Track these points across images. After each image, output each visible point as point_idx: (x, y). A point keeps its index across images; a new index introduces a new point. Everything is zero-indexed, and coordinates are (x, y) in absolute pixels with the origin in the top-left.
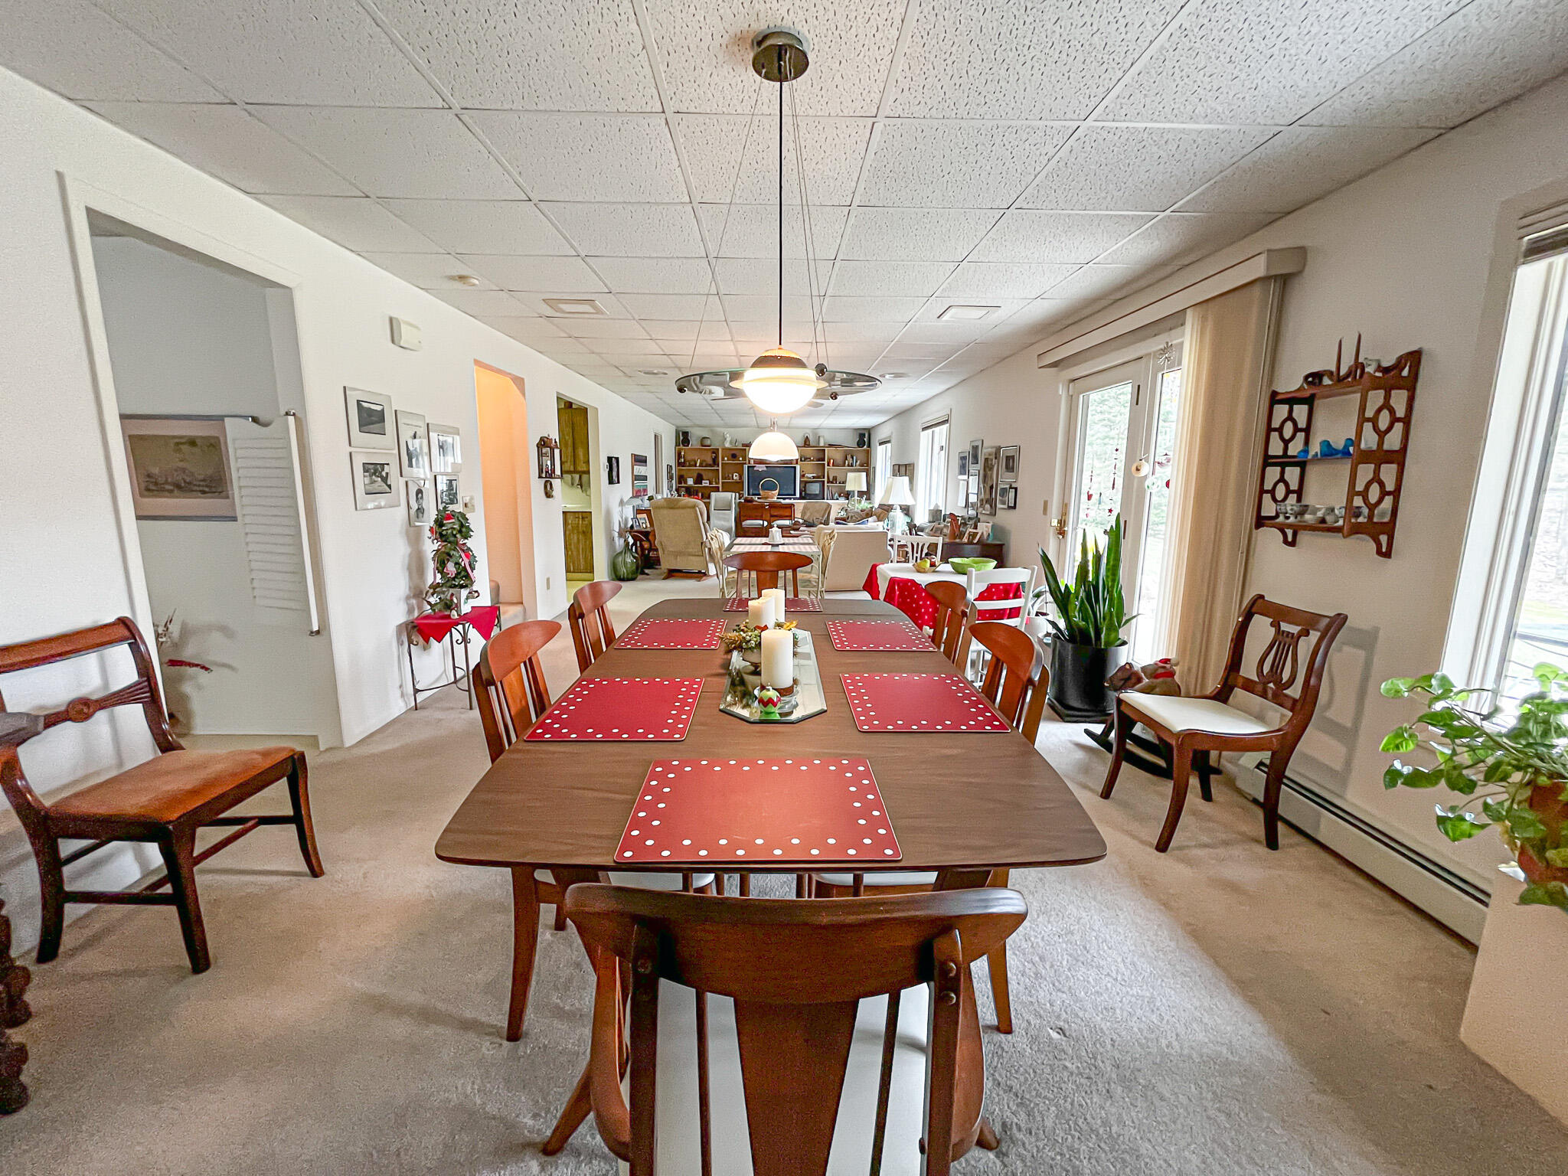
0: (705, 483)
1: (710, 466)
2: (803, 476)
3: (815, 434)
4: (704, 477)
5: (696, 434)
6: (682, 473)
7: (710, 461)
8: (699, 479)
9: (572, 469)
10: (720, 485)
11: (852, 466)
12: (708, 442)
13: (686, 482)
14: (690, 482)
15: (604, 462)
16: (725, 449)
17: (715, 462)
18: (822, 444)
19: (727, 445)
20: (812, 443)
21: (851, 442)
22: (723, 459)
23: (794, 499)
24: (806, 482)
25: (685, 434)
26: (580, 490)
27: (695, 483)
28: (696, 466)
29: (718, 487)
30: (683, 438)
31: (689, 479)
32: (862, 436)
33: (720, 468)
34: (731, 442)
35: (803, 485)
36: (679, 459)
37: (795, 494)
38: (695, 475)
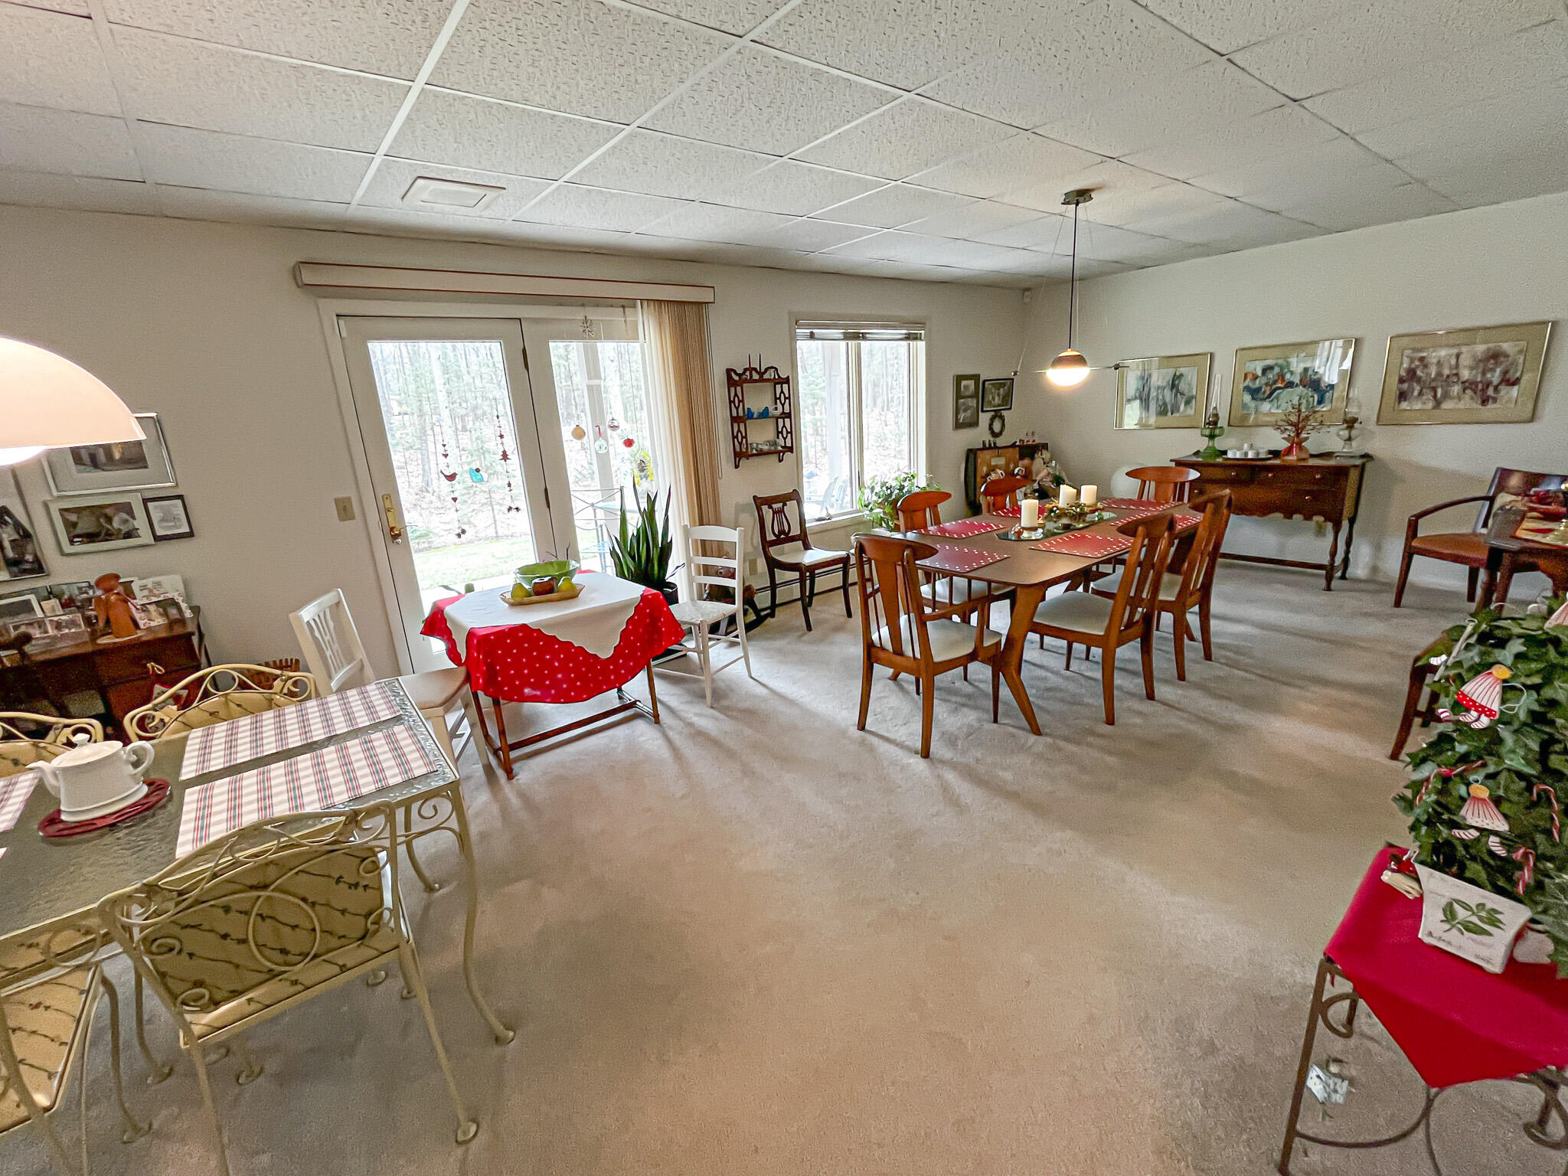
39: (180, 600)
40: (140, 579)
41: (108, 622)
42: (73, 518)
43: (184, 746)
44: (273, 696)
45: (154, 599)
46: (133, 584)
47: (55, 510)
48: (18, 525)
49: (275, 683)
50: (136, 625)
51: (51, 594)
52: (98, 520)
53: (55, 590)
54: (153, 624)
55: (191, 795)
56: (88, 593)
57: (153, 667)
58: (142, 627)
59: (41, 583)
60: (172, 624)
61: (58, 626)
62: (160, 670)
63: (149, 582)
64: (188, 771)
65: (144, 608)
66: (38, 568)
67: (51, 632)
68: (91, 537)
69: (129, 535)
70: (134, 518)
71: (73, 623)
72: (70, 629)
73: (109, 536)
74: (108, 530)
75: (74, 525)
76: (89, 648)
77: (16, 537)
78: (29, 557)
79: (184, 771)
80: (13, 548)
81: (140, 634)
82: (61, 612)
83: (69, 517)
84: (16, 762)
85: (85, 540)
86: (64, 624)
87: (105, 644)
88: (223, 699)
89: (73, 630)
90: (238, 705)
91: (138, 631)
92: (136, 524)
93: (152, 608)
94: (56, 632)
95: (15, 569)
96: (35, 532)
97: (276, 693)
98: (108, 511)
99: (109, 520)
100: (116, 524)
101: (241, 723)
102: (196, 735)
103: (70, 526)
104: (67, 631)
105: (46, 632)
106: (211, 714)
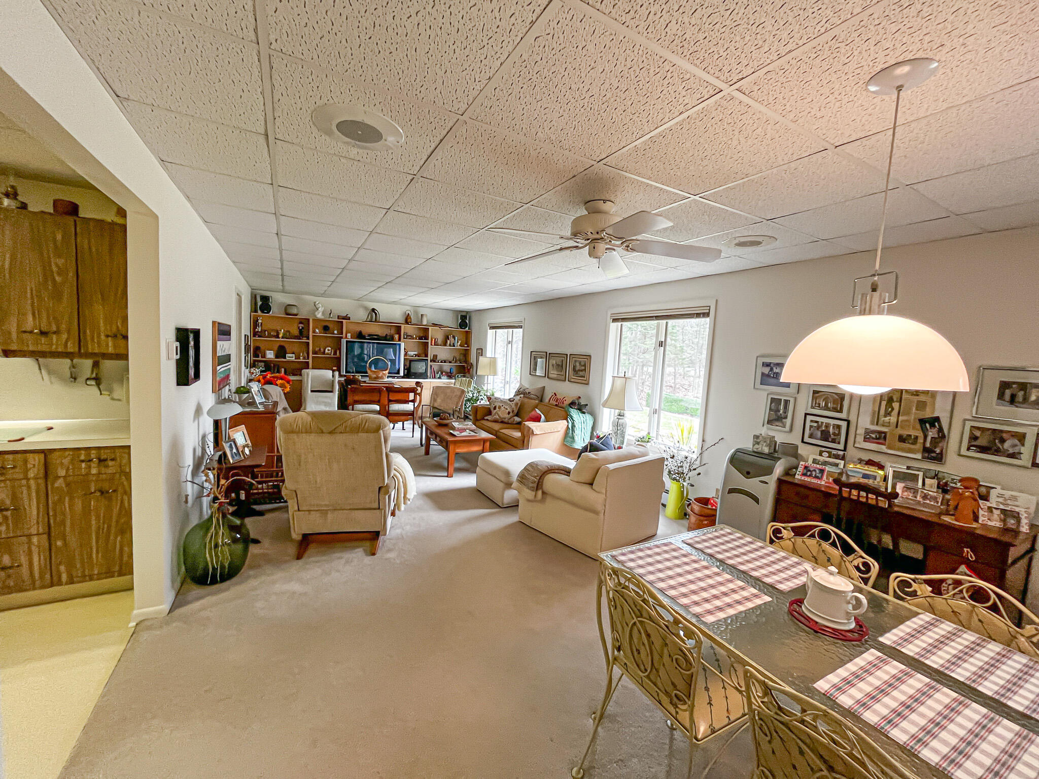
0: (290, 357)
1: (296, 337)
2: (406, 354)
3: (416, 312)
4: (288, 351)
5: (279, 299)
6: (258, 344)
7: (295, 332)
8: (281, 352)
9: (72, 347)
10: (310, 361)
11: (454, 346)
12: (295, 311)
13: (264, 356)
14: (270, 355)
15: (168, 339)
16: (317, 320)
17: (303, 333)
18: (425, 322)
19: (319, 315)
20: (414, 320)
21: (450, 322)
22: (314, 332)
23: (398, 378)
24: (411, 361)
25: (265, 299)
26: (95, 390)
27: (277, 357)
28: (277, 336)
29: (308, 363)
30: (262, 304)
31: (268, 352)
32: (464, 318)
33: (311, 341)
34: (323, 313)
35: (408, 364)
36: (255, 327)
37: (398, 373)
38: (276, 348)
39: (1023, 516)
40: (1002, 489)
41: (956, 508)
42: (978, 433)
43: (908, 619)
44: (1019, 636)
45: (1002, 507)
46: (992, 491)
47: (968, 425)
48: (941, 430)
49: (1028, 627)
50: (976, 519)
51: (936, 476)
52: (995, 439)
53: (940, 475)
54: (990, 523)
55: (872, 655)
56: (956, 484)
57: (968, 552)
58: (980, 522)
59: (933, 467)
60: (1006, 530)
61: (925, 497)
62: (972, 557)
63: (1008, 493)
64: (888, 639)
65: (990, 509)
66: (939, 458)
67: (919, 498)
68: (983, 449)
69: (1012, 456)
70: (1023, 445)
71: (935, 499)
72: (930, 501)
73: (997, 452)
74: (999, 448)
75: (976, 438)
76: (935, 519)
77: (936, 436)
78: (938, 451)
79: (888, 635)
80: (931, 443)
81: (975, 525)
82: (935, 490)
83: (974, 433)
84: (829, 560)
85: (978, 450)
86: (929, 497)
87: (945, 521)
88: (970, 608)
89: (932, 503)
90: (980, 621)
91: (976, 523)
92: (1023, 449)
93: (996, 512)
94: (921, 500)
95: (926, 455)
96: (949, 435)
97: (1022, 635)
98: (1004, 435)
99: (1003, 441)
100: (1007, 445)
101: (965, 636)
102: (927, 617)
103: (973, 438)
104: (928, 502)
105: (916, 497)
106: (953, 612)
